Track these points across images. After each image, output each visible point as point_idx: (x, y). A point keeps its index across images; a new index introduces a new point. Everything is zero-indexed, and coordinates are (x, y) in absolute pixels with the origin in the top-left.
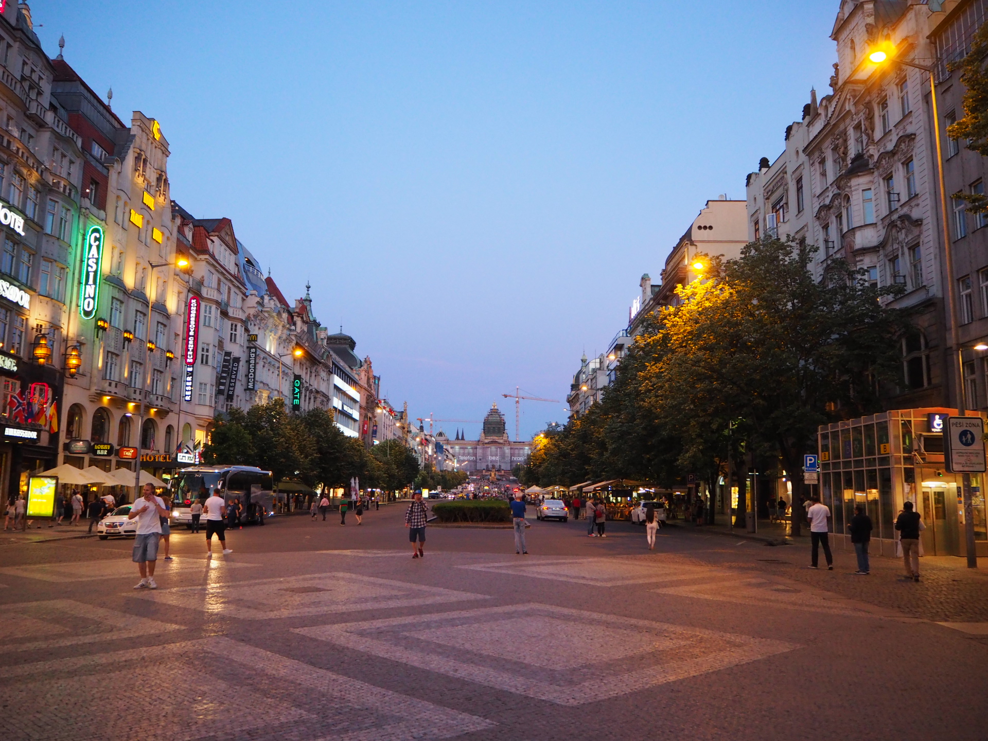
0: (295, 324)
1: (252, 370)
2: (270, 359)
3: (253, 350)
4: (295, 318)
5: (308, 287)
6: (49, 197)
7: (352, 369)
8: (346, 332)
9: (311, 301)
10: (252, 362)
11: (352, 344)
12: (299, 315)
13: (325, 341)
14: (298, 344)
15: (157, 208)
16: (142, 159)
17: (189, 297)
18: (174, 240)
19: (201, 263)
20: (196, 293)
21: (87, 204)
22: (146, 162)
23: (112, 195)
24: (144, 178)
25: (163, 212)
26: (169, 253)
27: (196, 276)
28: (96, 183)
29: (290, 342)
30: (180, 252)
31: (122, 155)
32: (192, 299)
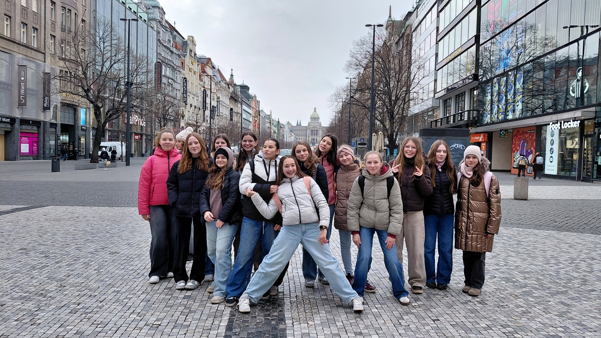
0: (229, 88)
1: (219, 109)
2: (223, 104)
3: (219, 102)
4: (229, 86)
5: (232, 70)
6: (176, 72)
7: (249, 100)
8: (246, 84)
9: (233, 76)
10: (219, 106)
11: (248, 88)
12: (231, 85)
13: (239, 92)
14: (231, 96)
15: (194, 64)
16: (191, 51)
17: (203, 89)
18: (198, 72)
19: (204, 76)
20: (204, 87)
21: (182, 70)
22: (192, 51)
23: (186, 65)
24: (191, 56)
25: (196, 64)
26: (197, 76)
27: (203, 81)
28: (182, 63)
29: (229, 96)
30: (200, 75)
31: (186, 51)
32: (204, 90)
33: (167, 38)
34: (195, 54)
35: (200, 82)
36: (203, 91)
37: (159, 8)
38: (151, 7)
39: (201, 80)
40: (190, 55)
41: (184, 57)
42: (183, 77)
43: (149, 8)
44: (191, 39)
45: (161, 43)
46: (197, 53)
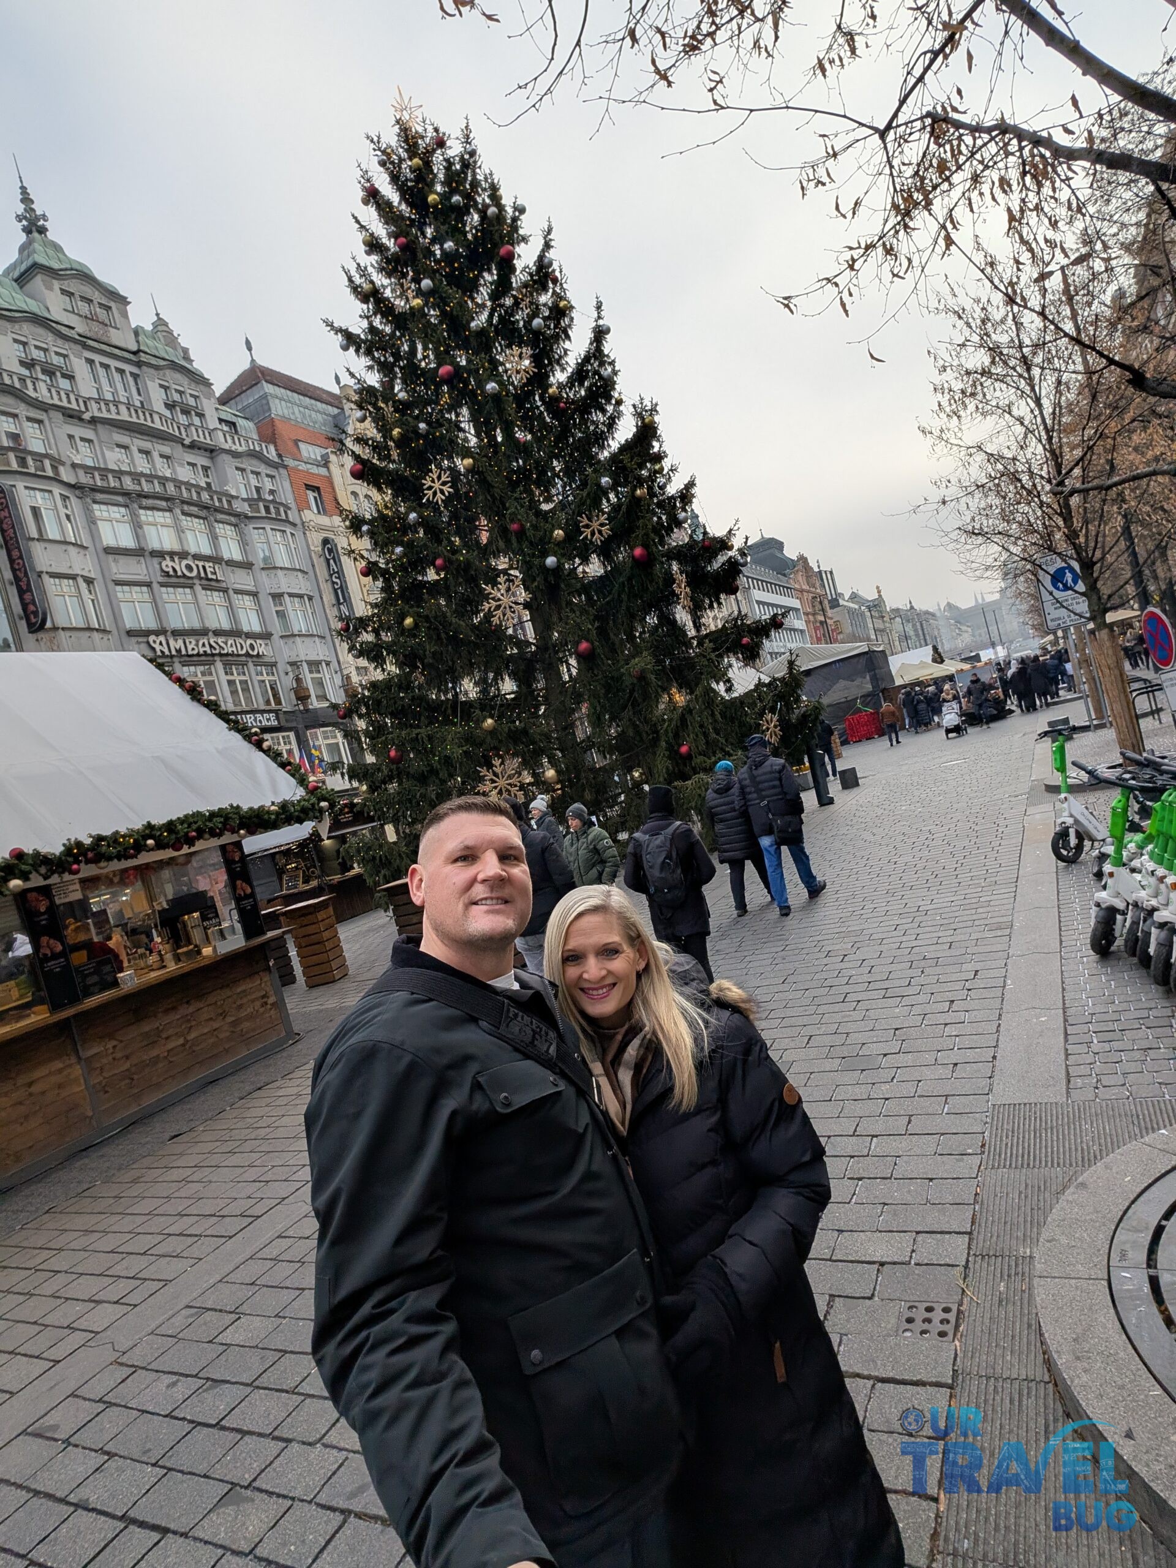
6: (251, 526)
7: (784, 575)
11: (780, 545)
21: (307, 516)
23: (345, 495)
28: (313, 488)
41: (325, 465)
45: (44, 407)
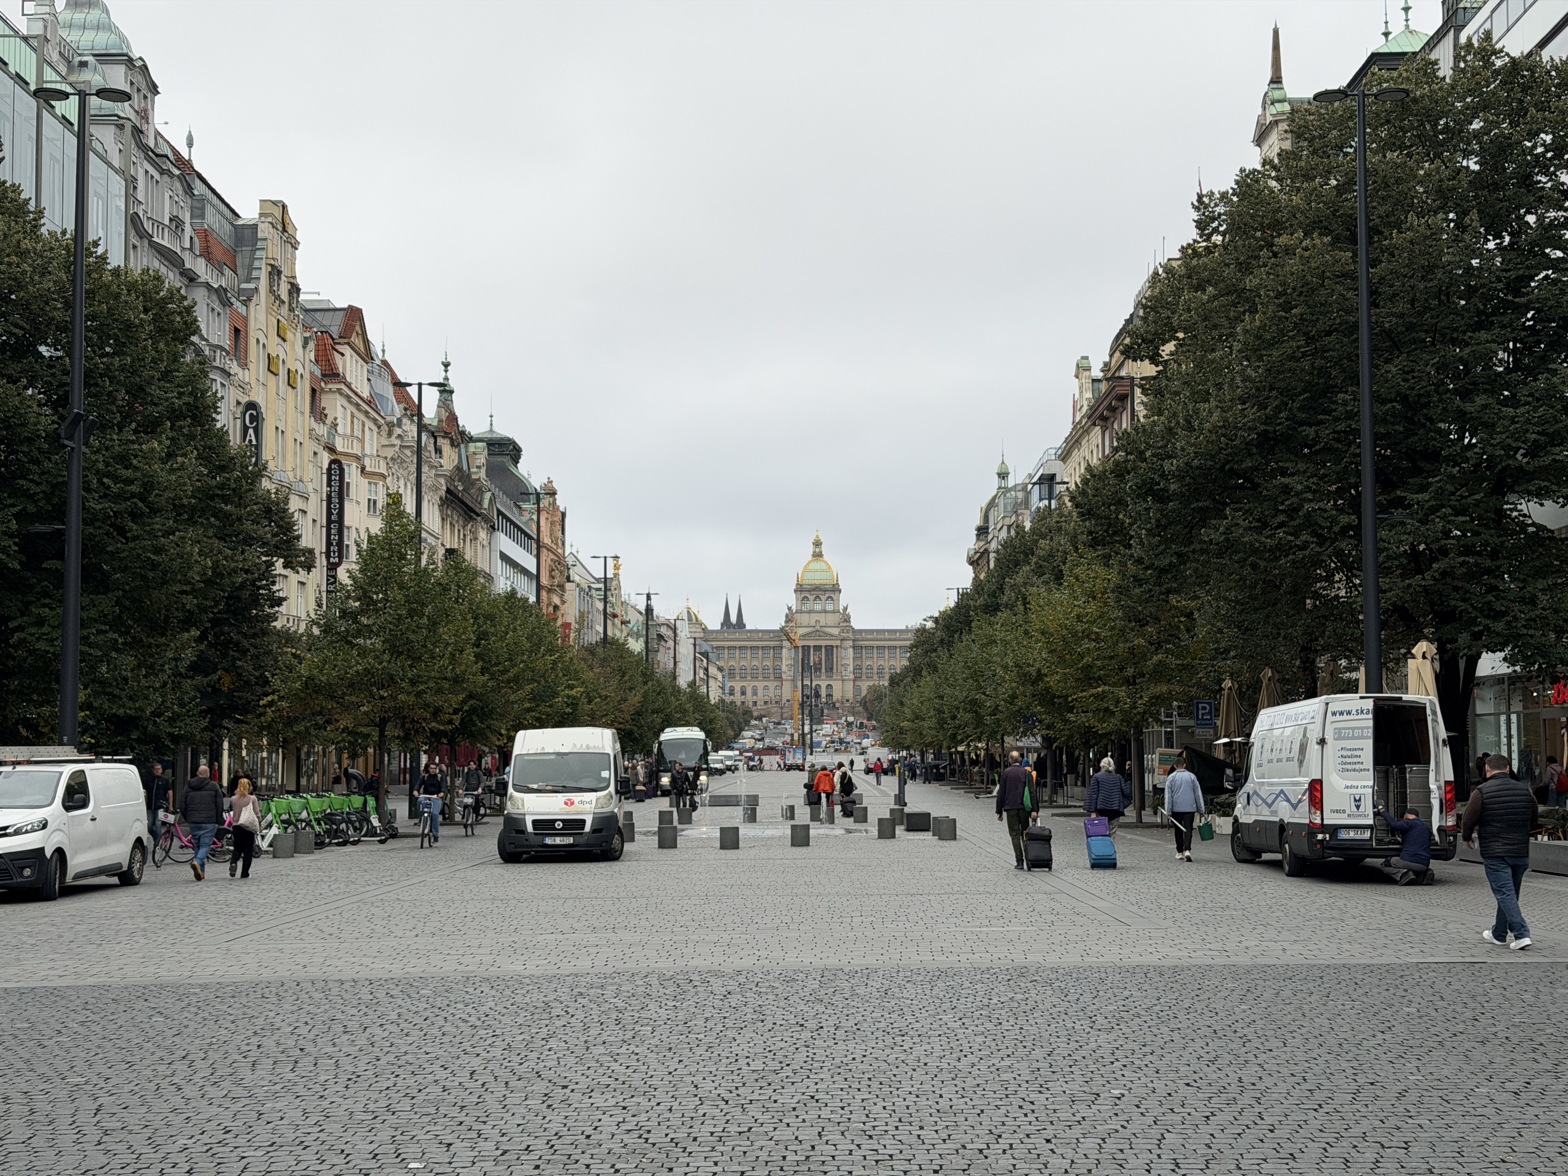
0: (438, 450)
5: (446, 365)
9: (452, 392)
11: (515, 452)
13: (483, 470)
14: (448, 491)
15: (289, 336)
16: (275, 272)
17: (325, 458)
18: (307, 376)
19: (330, 396)
20: (331, 450)
21: (234, 368)
22: (279, 273)
23: (252, 342)
24: (278, 297)
25: (295, 337)
26: (303, 397)
27: (329, 421)
28: (237, 331)
29: (437, 489)
30: (313, 391)
31: (255, 274)
32: (332, 462)
33: (167, 210)
34: (295, 290)
35: (314, 425)
36: (326, 466)
37: (129, 62)
38: (90, 59)
39: (318, 413)
40: (272, 291)
41: (245, 303)
42: (238, 403)
43: (83, 64)
44: (278, 213)
45: (142, 234)
46: (300, 281)
